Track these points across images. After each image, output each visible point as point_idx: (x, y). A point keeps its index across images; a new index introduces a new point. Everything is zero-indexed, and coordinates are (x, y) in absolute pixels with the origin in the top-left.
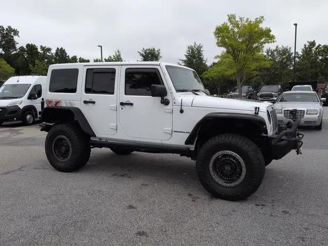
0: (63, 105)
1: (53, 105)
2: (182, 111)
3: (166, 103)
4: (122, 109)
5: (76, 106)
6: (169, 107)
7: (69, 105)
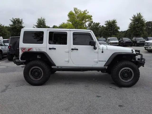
0: (34, 50)
1: (27, 50)
2: (102, 52)
3: (95, 48)
4: (72, 52)
5: (43, 51)
6: (97, 50)
7: (38, 50)
